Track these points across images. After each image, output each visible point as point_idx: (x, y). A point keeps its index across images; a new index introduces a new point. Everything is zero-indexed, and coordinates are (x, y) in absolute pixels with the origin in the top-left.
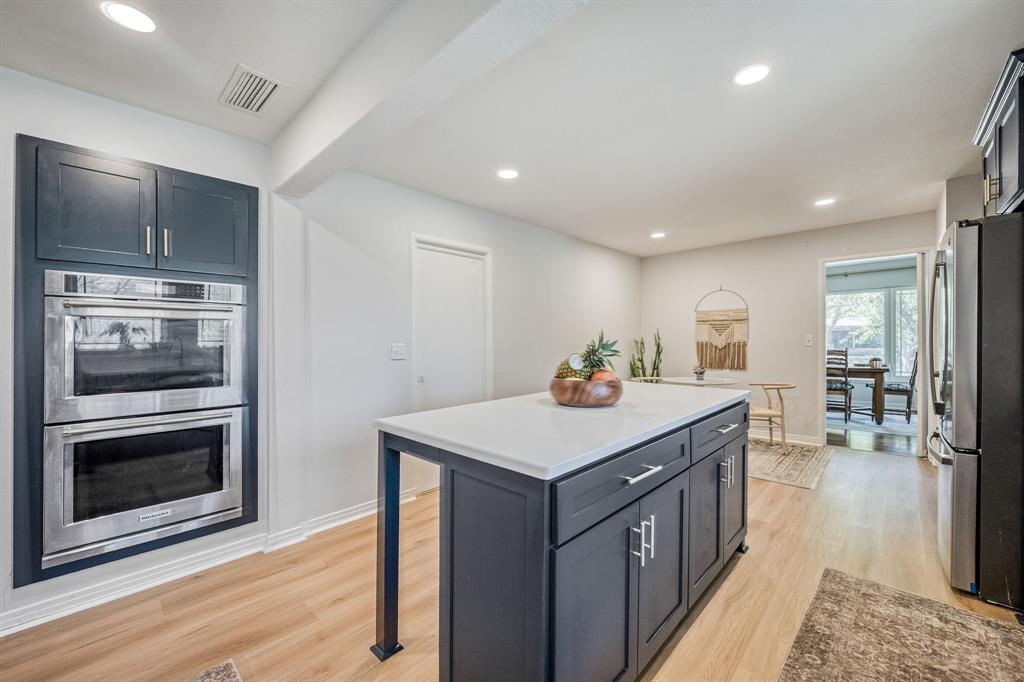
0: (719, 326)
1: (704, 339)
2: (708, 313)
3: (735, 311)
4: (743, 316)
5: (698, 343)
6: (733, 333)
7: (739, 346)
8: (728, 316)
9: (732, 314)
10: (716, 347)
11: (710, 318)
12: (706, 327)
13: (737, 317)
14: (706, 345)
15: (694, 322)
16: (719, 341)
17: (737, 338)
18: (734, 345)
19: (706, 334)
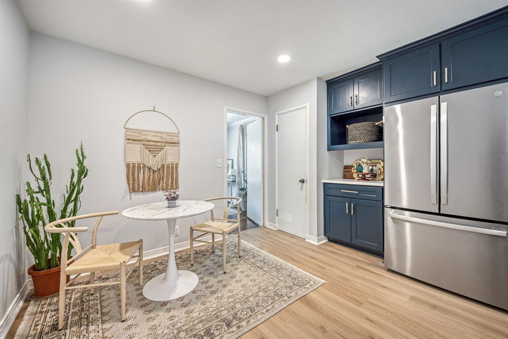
0: (154, 147)
1: (136, 159)
2: (140, 131)
3: (169, 134)
4: (175, 140)
5: (128, 166)
6: (165, 155)
7: (172, 168)
8: (161, 137)
9: (165, 136)
10: (150, 169)
11: (143, 137)
12: (137, 147)
13: (169, 139)
14: (139, 167)
15: (122, 140)
16: (153, 162)
17: (170, 160)
18: (168, 167)
19: (137, 155)
